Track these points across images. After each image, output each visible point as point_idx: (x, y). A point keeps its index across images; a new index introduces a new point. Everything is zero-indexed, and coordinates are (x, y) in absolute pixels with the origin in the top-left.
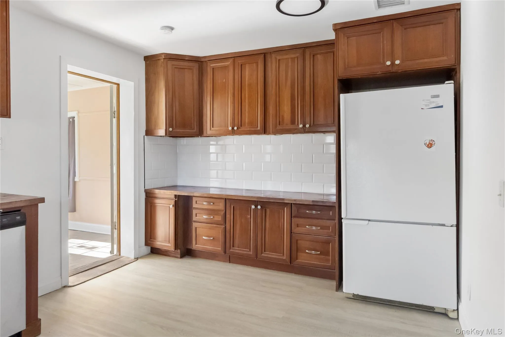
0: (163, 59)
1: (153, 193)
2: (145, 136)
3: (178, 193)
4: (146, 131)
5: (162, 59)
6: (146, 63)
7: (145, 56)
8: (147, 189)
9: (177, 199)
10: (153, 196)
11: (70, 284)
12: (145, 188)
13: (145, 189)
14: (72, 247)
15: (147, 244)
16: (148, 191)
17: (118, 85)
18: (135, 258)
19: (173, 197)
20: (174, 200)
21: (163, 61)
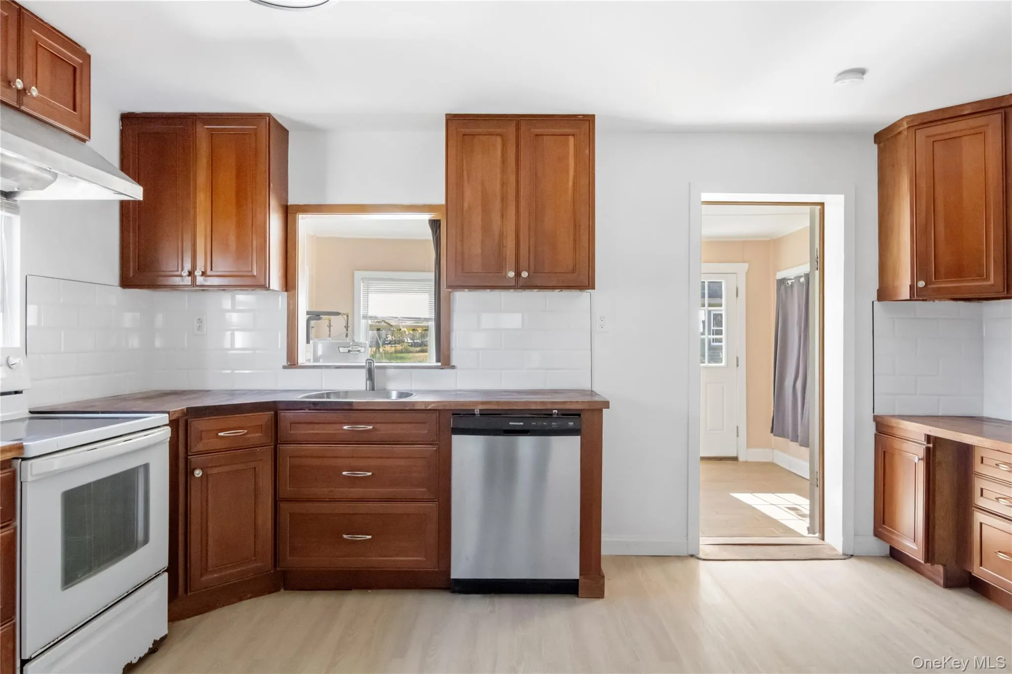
0: (906, 131)
1: (887, 426)
2: (876, 303)
3: (930, 431)
4: (878, 290)
5: (904, 130)
6: (879, 148)
7: (875, 133)
8: (879, 414)
9: (931, 445)
10: (890, 432)
11: (701, 556)
12: (874, 412)
13: (875, 414)
14: (779, 506)
15: (877, 534)
16: (878, 419)
17: (822, 204)
18: (844, 554)
19: (922, 439)
20: (924, 447)
21: (905, 133)
